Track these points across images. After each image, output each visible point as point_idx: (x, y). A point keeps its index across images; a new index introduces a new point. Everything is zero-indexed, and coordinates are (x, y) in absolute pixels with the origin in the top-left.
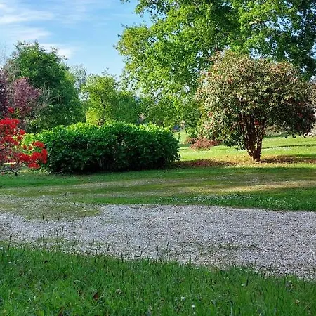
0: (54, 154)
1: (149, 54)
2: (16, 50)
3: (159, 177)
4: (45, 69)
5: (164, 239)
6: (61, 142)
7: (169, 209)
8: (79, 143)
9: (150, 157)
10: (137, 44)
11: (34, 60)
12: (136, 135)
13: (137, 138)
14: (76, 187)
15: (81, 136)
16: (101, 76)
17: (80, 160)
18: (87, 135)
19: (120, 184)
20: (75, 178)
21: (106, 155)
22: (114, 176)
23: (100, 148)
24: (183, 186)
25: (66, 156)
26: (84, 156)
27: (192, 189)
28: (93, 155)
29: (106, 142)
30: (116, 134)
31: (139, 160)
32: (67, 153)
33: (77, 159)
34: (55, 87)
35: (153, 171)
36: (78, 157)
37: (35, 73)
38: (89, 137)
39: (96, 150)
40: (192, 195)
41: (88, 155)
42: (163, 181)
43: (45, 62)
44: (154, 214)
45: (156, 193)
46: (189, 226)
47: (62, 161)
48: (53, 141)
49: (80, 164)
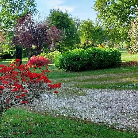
0: (67, 63)
1: (108, 10)
2: (50, 13)
3: (112, 73)
4: (62, 20)
5: (113, 110)
6: (69, 58)
7: (116, 92)
8: (77, 58)
9: (108, 63)
10: (102, 6)
11: (58, 17)
12: (101, 53)
13: (102, 55)
14: (76, 78)
15: (77, 55)
16: (86, 20)
17: (77, 66)
18: (80, 55)
19: (94, 77)
20: (76, 74)
21: (88, 63)
22: (92, 72)
23: (86, 60)
24: (123, 78)
25: (72, 64)
26: (79, 64)
27: (127, 79)
28: (83, 63)
29: (88, 57)
30: (92, 54)
31: (103, 64)
32: (72, 63)
33: (76, 65)
34: (67, 28)
35: (109, 69)
36: (77, 64)
37: (58, 22)
38: (81, 55)
39: (84, 61)
40: (127, 83)
41: (81, 63)
42: (114, 75)
43: (62, 17)
44: (109, 95)
45: (110, 82)
46: (124, 103)
47: (70, 66)
48: (66, 58)
49: (77, 67)
